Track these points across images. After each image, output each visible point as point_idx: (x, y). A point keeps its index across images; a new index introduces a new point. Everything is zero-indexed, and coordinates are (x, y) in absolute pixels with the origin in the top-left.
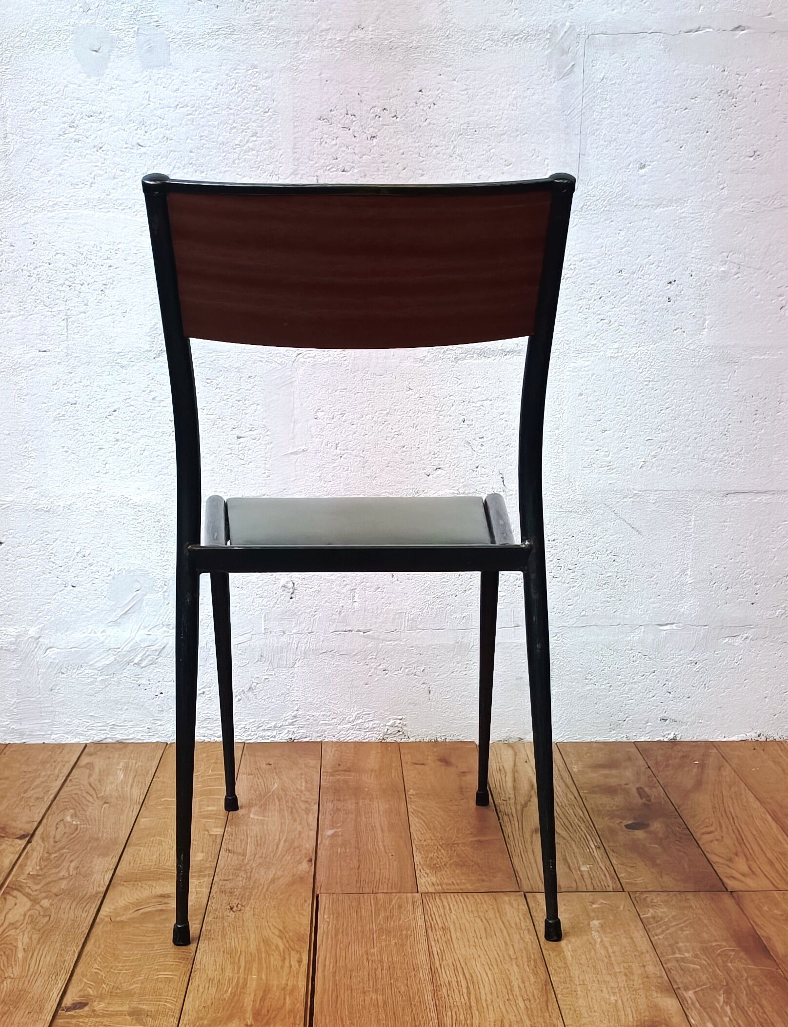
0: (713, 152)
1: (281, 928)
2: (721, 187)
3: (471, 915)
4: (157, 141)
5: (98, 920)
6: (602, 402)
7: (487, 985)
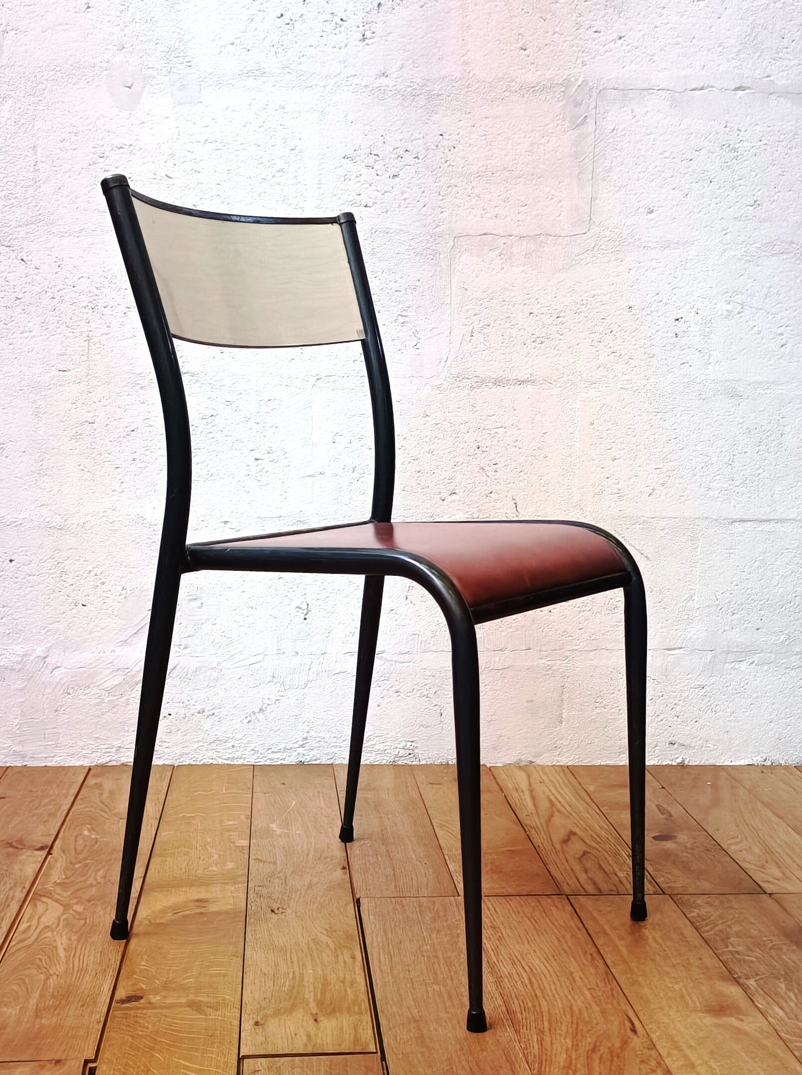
0: (717, 200)
1: (328, 929)
2: (724, 232)
5: (136, 923)
6: (612, 432)
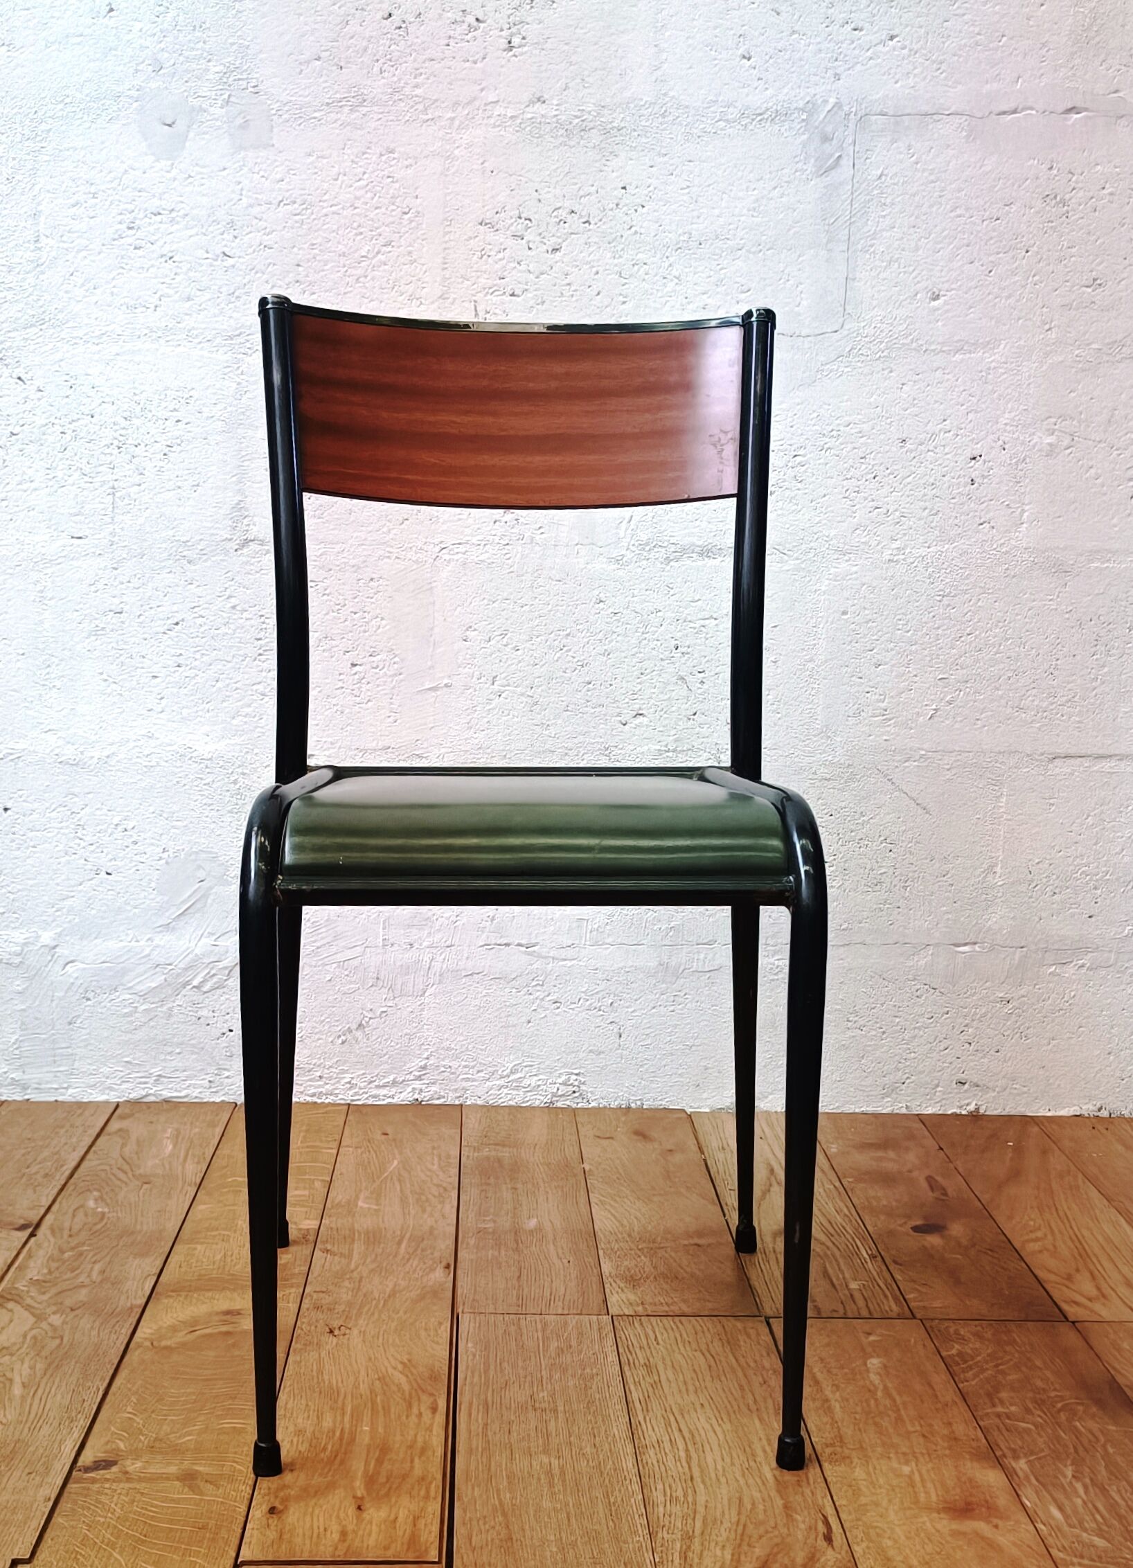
0: (1037, 278)
1: (406, 1361)
2: (1047, 327)
3: (688, 1348)
4: (250, 250)
5: (132, 1345)
6: (874, 625)
7: (715, 1447)
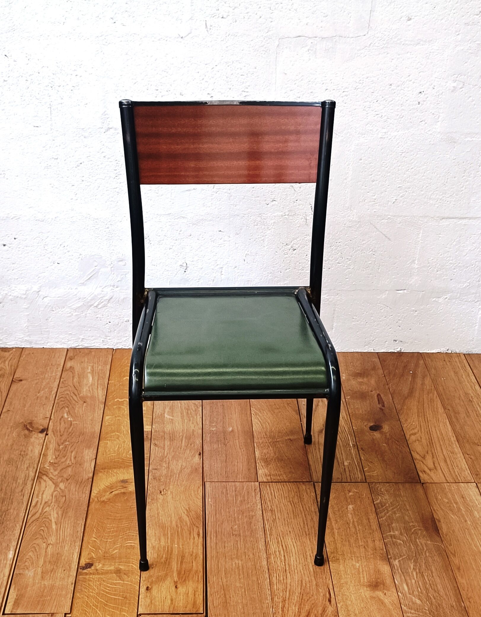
0: (455, 11)
1: (188, 509)
2: (457, 33)
3: (286, 500)
5: (91, 500)
6: (373, 165)
7: (294, 554)
